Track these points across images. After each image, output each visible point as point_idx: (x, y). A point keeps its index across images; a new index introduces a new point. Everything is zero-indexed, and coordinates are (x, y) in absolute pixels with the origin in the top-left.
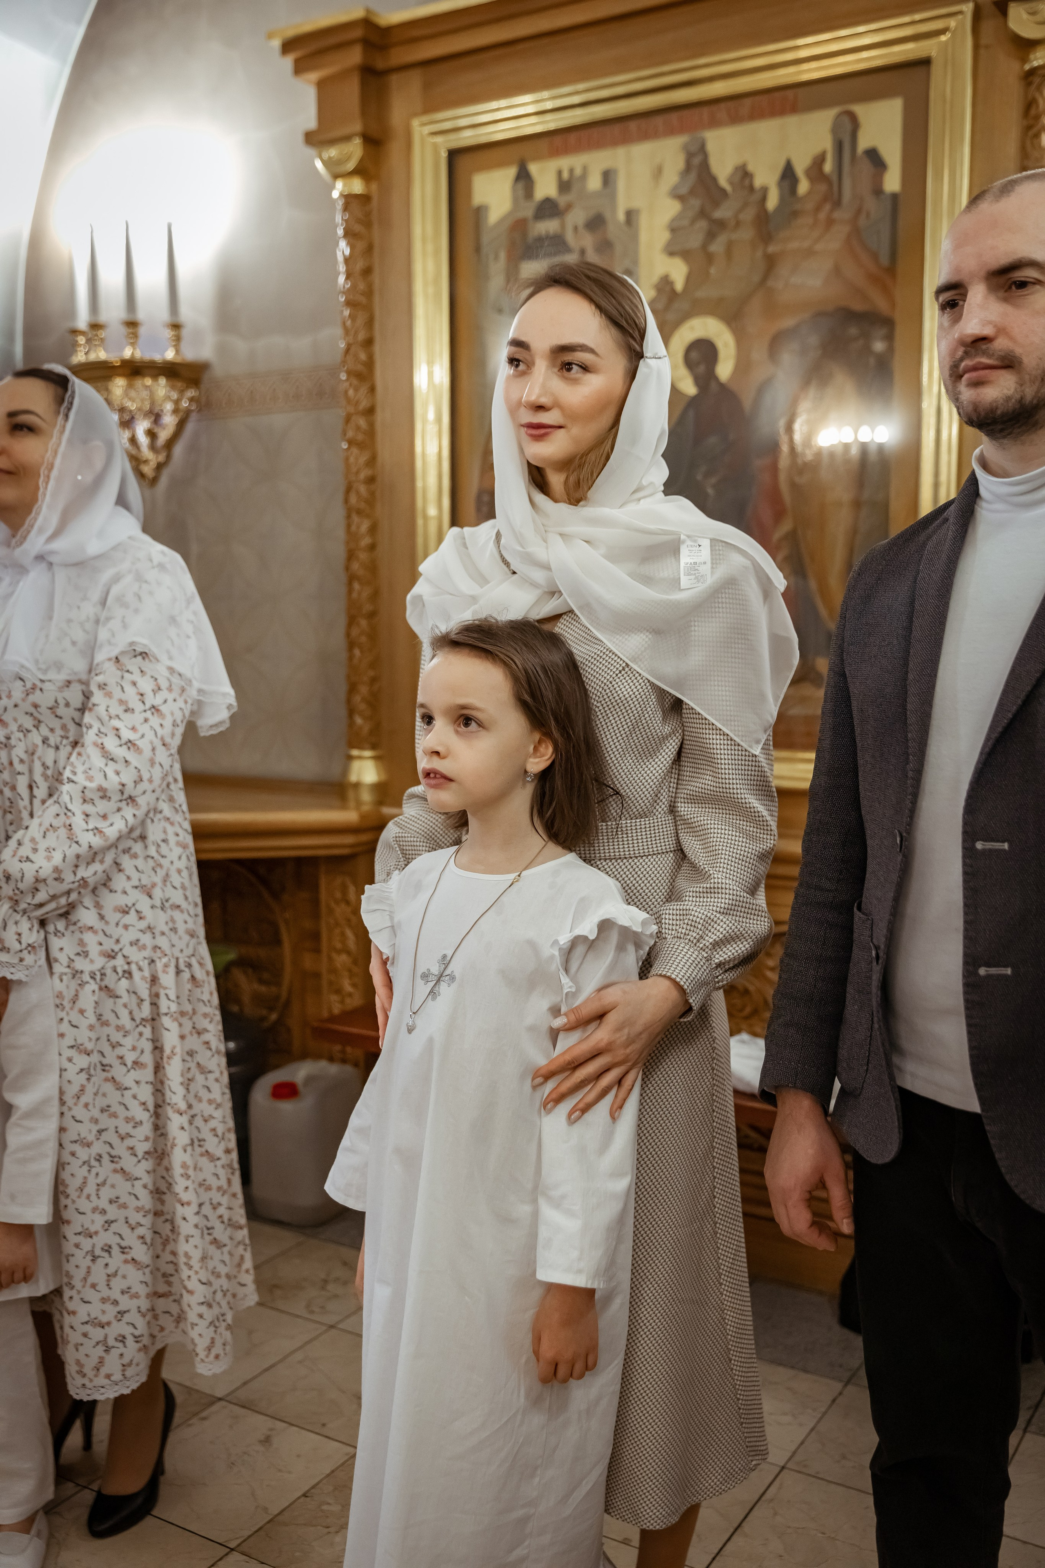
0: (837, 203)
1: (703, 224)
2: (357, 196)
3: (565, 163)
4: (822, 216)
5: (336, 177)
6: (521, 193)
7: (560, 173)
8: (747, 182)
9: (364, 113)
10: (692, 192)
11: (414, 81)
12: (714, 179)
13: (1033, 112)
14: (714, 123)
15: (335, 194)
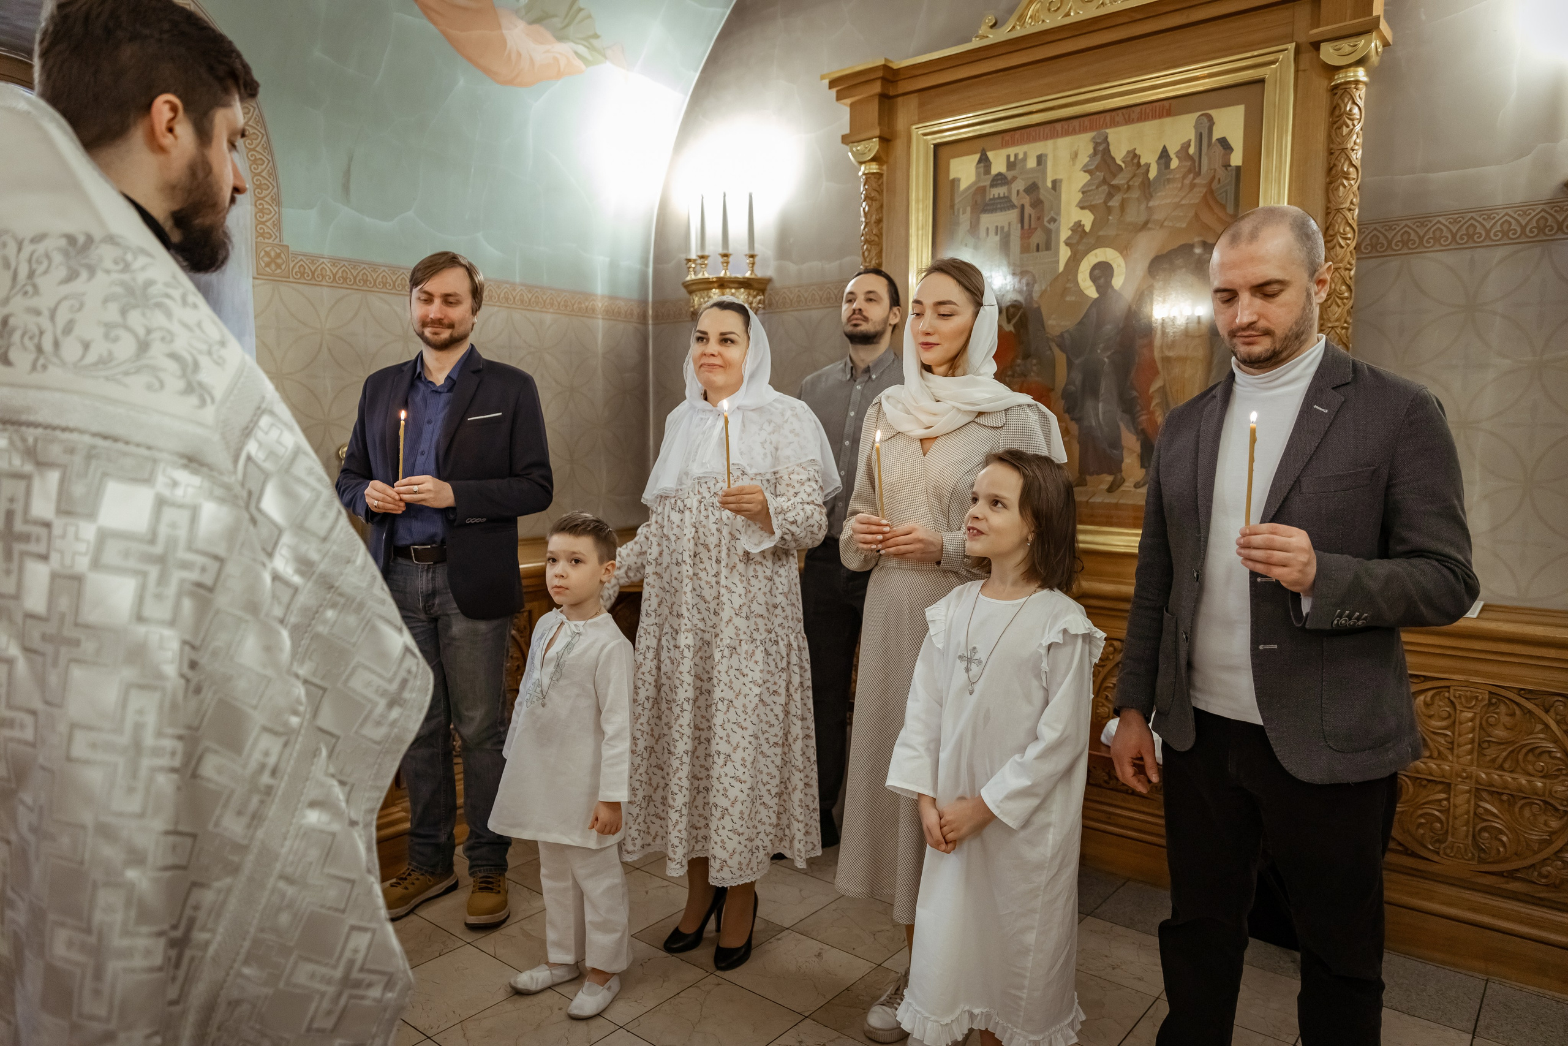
0: (1198, 174)
1: (1105, 188)
2: (873, 174)
3: (1012, 151)
4: (1187, 182)
5: (861, 163)
6: (982, 170)
7: (1008, 157)
8: (1136, 161)
9: (880, 124)
10: (1097, 168)
11: (913, 101)
12: (1113, 159)
13: (1337, 113)
14: (1114, 124)
15: (860, 174)
